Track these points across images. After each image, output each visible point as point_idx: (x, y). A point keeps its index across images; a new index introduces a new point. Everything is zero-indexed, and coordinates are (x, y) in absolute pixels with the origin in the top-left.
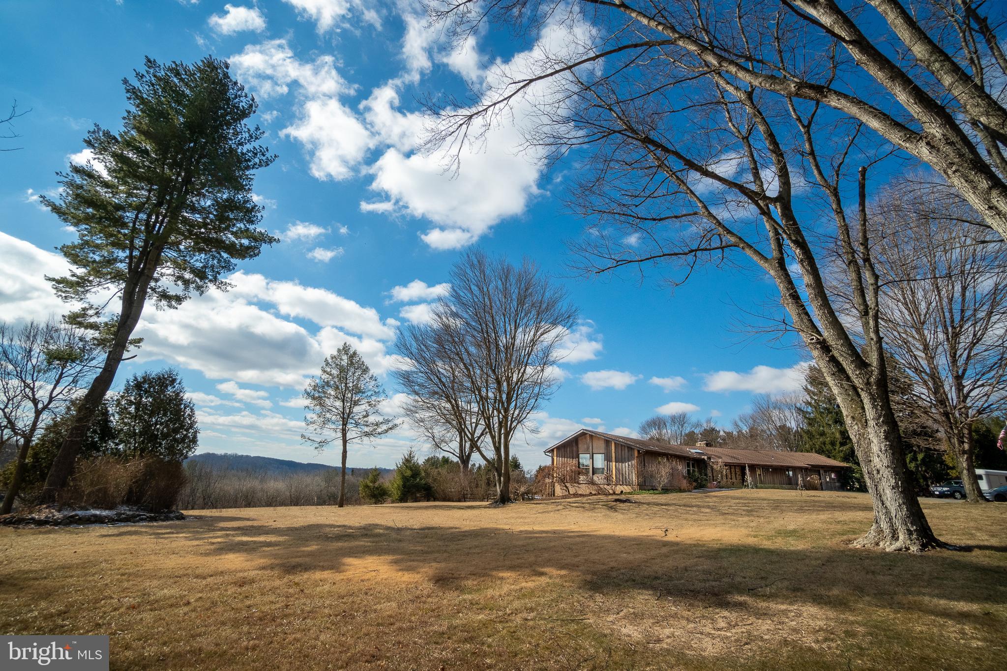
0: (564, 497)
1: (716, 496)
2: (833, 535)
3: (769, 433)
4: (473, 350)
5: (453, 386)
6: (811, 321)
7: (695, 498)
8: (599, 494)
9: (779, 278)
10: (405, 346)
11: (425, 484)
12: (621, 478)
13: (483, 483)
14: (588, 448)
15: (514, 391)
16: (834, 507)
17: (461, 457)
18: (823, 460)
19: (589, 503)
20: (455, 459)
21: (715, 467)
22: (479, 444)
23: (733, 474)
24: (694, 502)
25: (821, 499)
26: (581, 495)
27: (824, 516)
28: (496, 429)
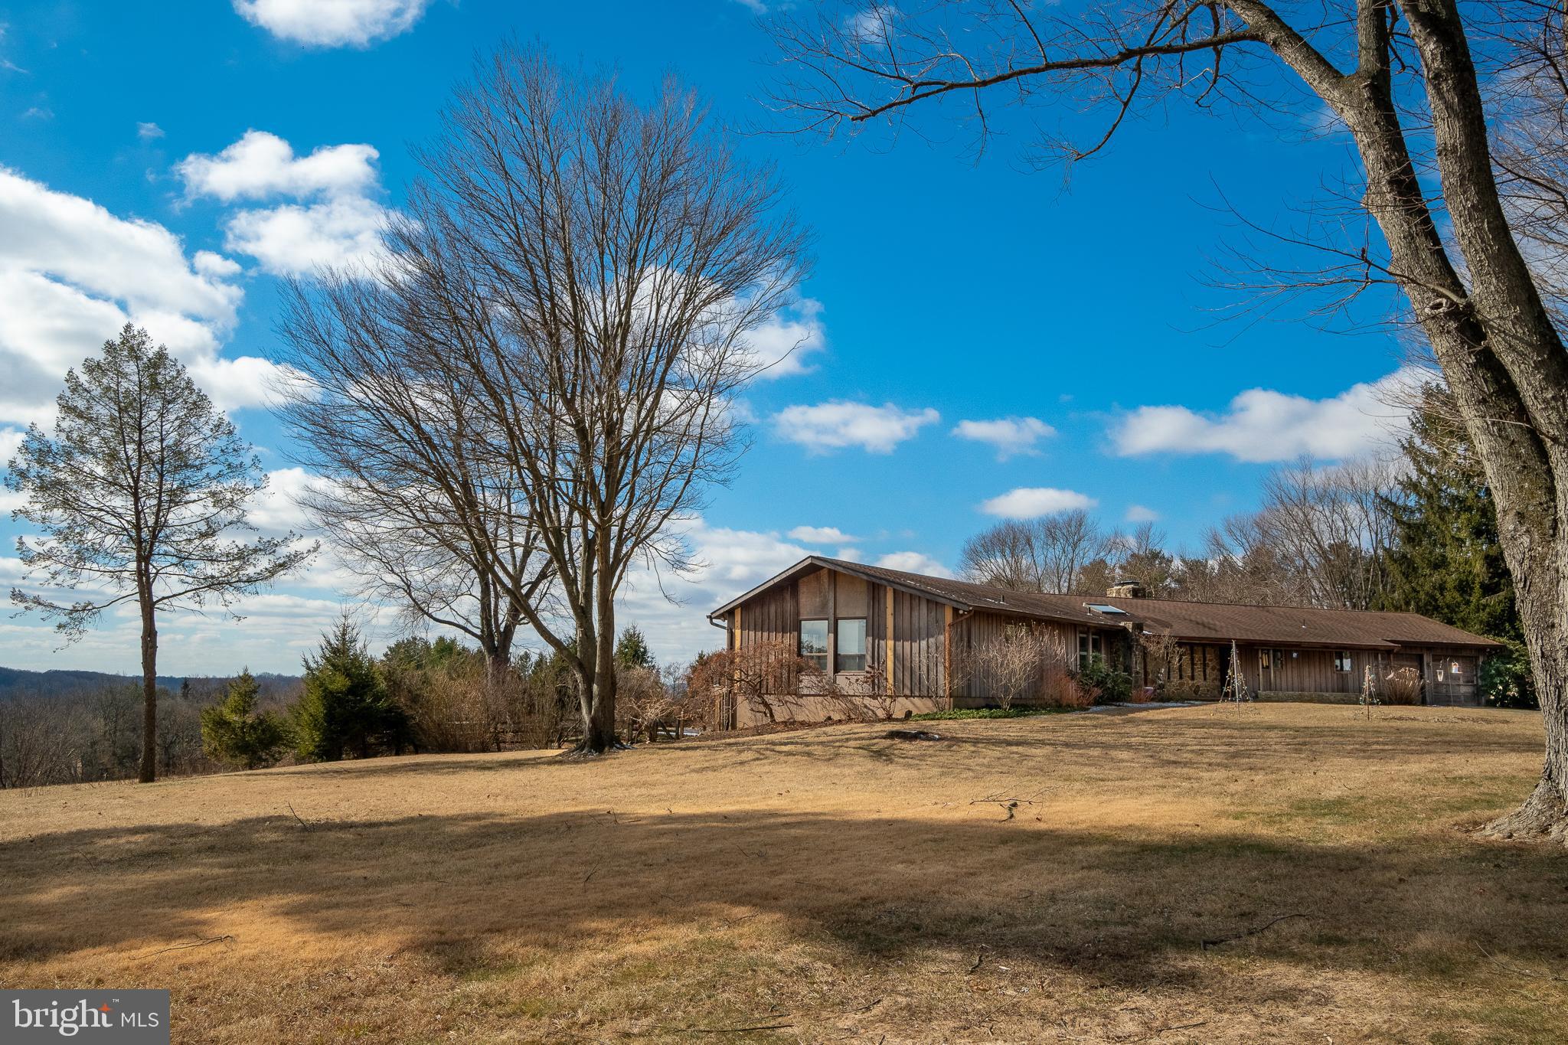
0: (759, 731)
1: (1150, 721)
2: (1436, 811)
3: (1299, 562)
4: (511, 345)
5: (458, 447)
6: (1441, 256)
7: (1095, 727)
8: (850, 719)
9: (1367, 130)
10: (311, 330)
11: (389, 710)
12: (908, 682)
13: (547, 704)
14: (824, 606)
15: (627, 458)
16: (1449, 743)
17: (486, 637)
18: (1435, 630)
19: (822, 743)
20: (473, 645)
21: (1152, 648)
22: (533, 602)
23: (1198, 668)
24: (1091, 734)
25: (1416, 725)
26: (804, 725)
27: (1418, 766)
28: (579, 562)
